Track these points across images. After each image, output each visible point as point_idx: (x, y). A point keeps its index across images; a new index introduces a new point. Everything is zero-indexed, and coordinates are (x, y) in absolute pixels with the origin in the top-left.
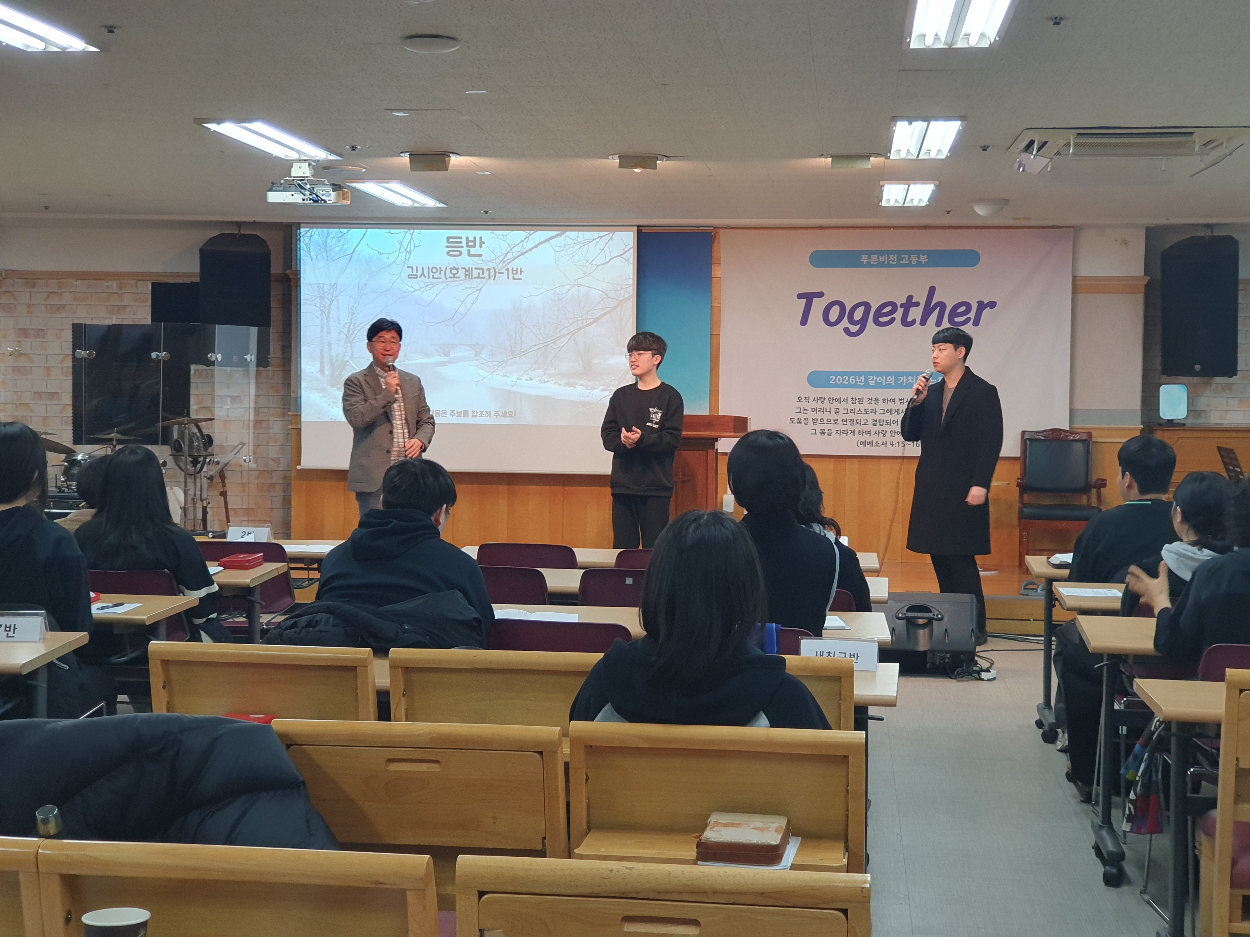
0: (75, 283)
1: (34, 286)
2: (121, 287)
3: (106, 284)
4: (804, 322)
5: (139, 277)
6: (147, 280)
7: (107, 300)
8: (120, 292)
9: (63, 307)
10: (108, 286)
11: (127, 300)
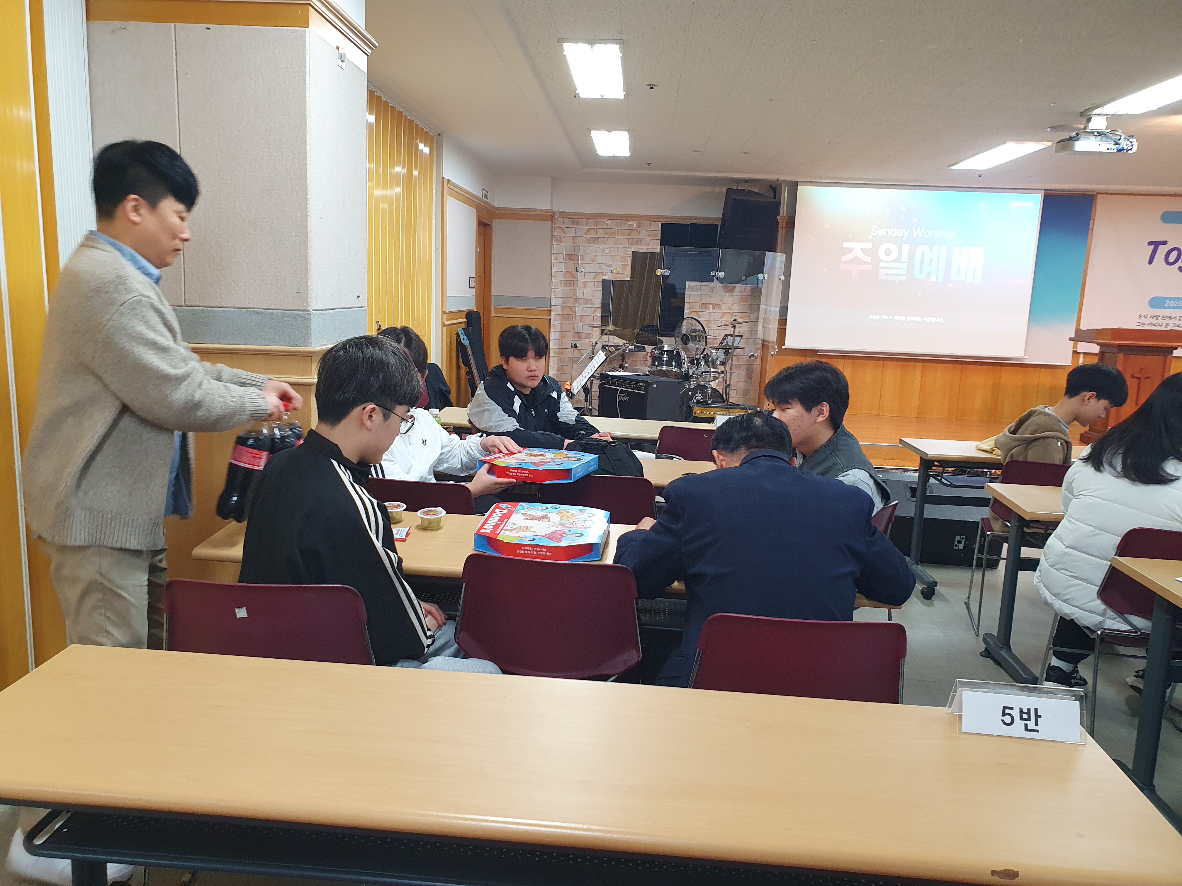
0: (607, 222)
1: (578, 224)
2: (639, 226)
3: (629, 223)
4: (1150, 262)
5: (653, 219)
6: (658, 221)
7: (629, 235)
8: (638, 229)
9: (597, 239)
10: (630, 225)
11: (643, 235)
